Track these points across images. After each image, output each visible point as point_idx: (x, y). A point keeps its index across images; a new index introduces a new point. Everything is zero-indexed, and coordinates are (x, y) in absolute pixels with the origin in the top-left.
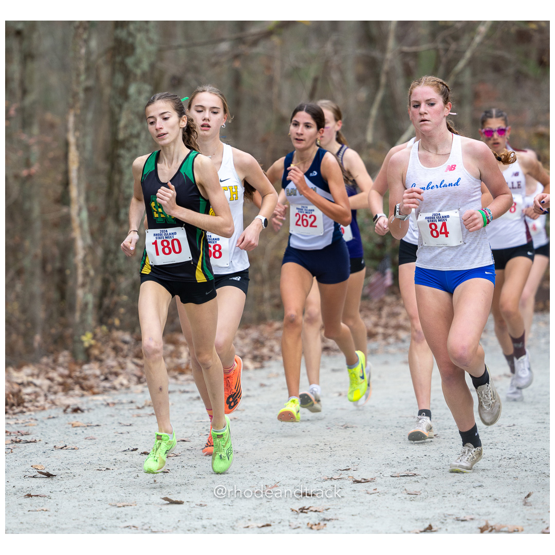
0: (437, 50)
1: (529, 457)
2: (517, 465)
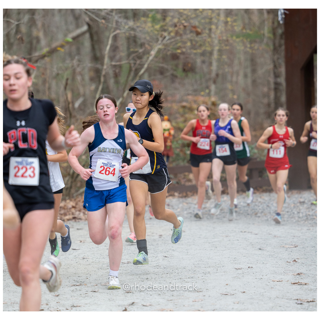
0: (130, 64)
1: (177, 272)
2: (171, 277)
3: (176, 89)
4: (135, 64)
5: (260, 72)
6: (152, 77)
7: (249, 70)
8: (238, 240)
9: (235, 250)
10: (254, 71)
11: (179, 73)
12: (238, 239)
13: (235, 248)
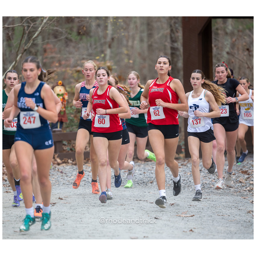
0: (24, 27)
3: (70, 53)
4: (29, 27)
5: (157, 36)
6: (46, 41)
7: (145, 35)
8: (133, 209)
10: (150, 35)
11: (74, 36)
12: (134, 208)
13: (130, 217)
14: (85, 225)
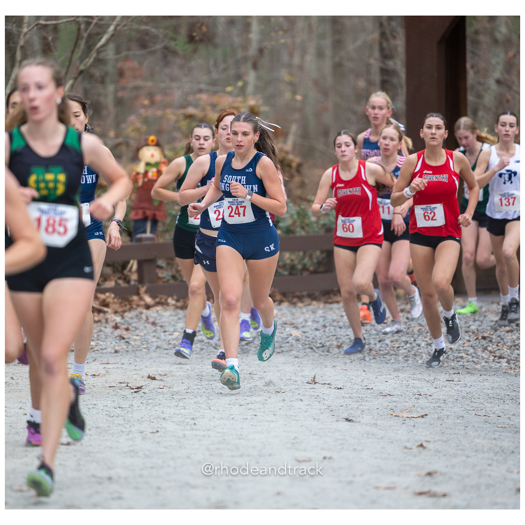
3: (173, 79)
5: (351, 46)
6: (124, 53)
7: (327, 43)
8: (301, 400)
9: (294, 420)
10: (338, 44)
11: (181, 44)
12: (302, 398)
13: (295, 416)
14: (203, 433)
